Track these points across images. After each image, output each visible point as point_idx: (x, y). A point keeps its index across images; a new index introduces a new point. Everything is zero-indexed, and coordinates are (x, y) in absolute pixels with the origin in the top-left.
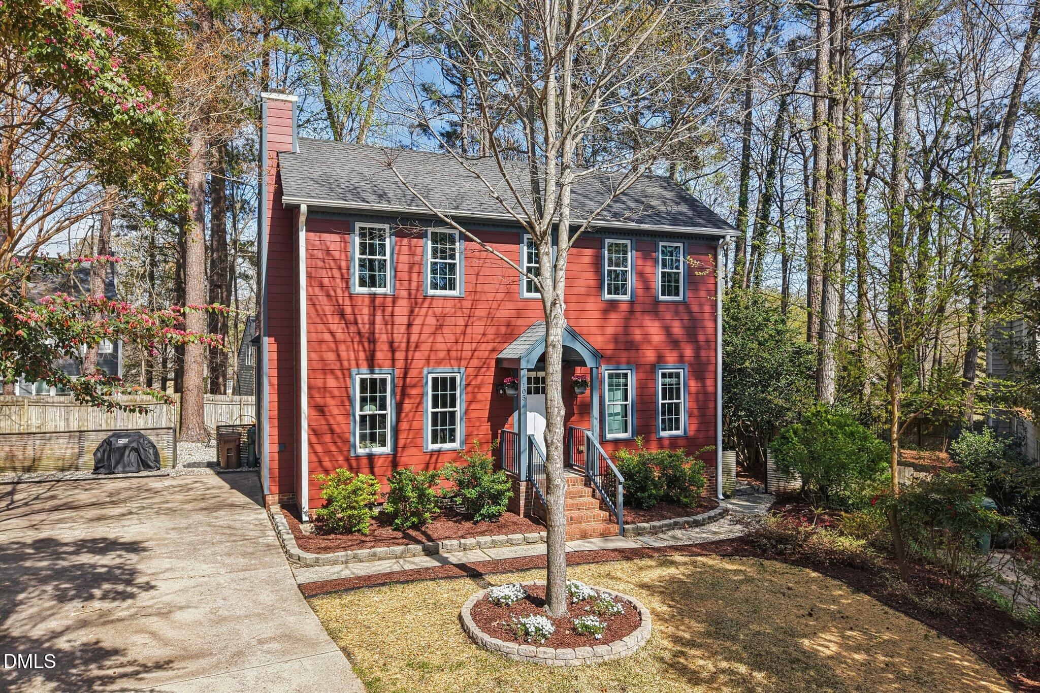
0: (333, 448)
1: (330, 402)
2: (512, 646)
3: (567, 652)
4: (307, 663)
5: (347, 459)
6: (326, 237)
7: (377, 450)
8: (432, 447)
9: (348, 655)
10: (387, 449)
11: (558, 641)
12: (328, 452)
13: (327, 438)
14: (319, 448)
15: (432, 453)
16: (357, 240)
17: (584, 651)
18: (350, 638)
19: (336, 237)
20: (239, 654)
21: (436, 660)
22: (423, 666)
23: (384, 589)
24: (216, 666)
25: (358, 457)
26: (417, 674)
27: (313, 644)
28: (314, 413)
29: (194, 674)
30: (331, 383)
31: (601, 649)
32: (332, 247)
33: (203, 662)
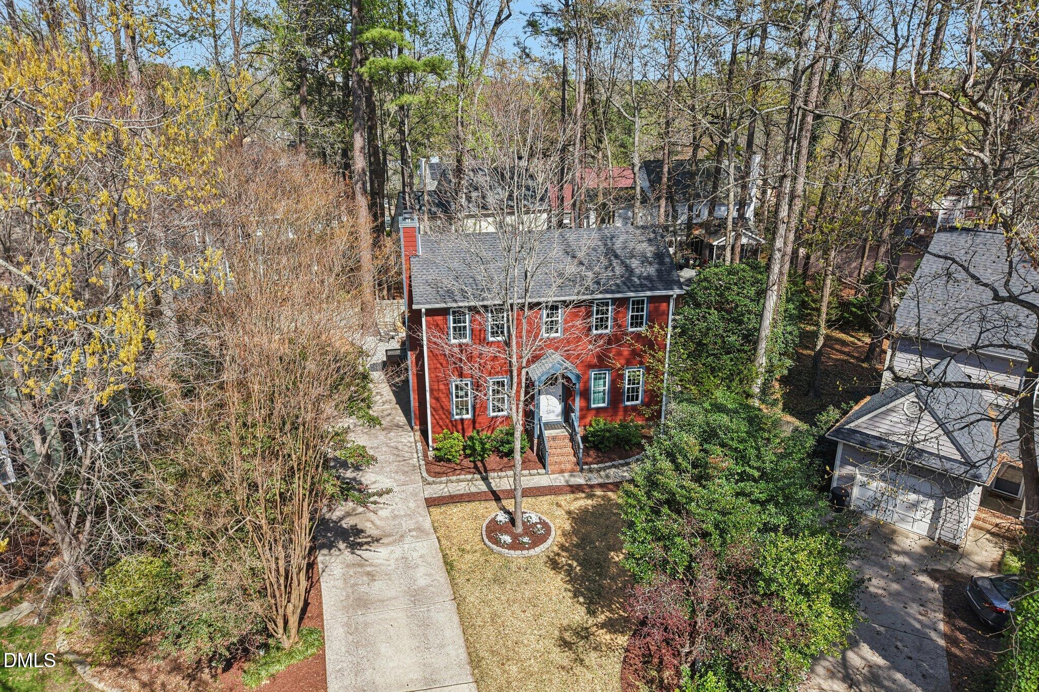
0: (444, 417)
1: (441, 395)
2: (494, 547)
3: (512, 552)
4: (425, 543)
5: (451, 422)
6: (436, 318)
7: (465, 417)
8: (492, 414)
9: (439, 541)
10: (469, 416)
11: (511, 547)
12: (441, 419)
13: (441, 412)
14: (437, 417)
15: (493, 418)
16: (451, 317)
17: (518, 552)
18: (441, 532)
19: (441, 318)
20: (402, 536)
21: (468, 548)
22: (463, 550)
23: (459, 505)
24: (395, 541)
25: (456, 420)
26: (460, 554)
27: (428, 534)
28: (434, 401)
29: (388, 544)
30: (442, 387)
31: (525, 552)
32: (439, 322)
33: (391, 539)
